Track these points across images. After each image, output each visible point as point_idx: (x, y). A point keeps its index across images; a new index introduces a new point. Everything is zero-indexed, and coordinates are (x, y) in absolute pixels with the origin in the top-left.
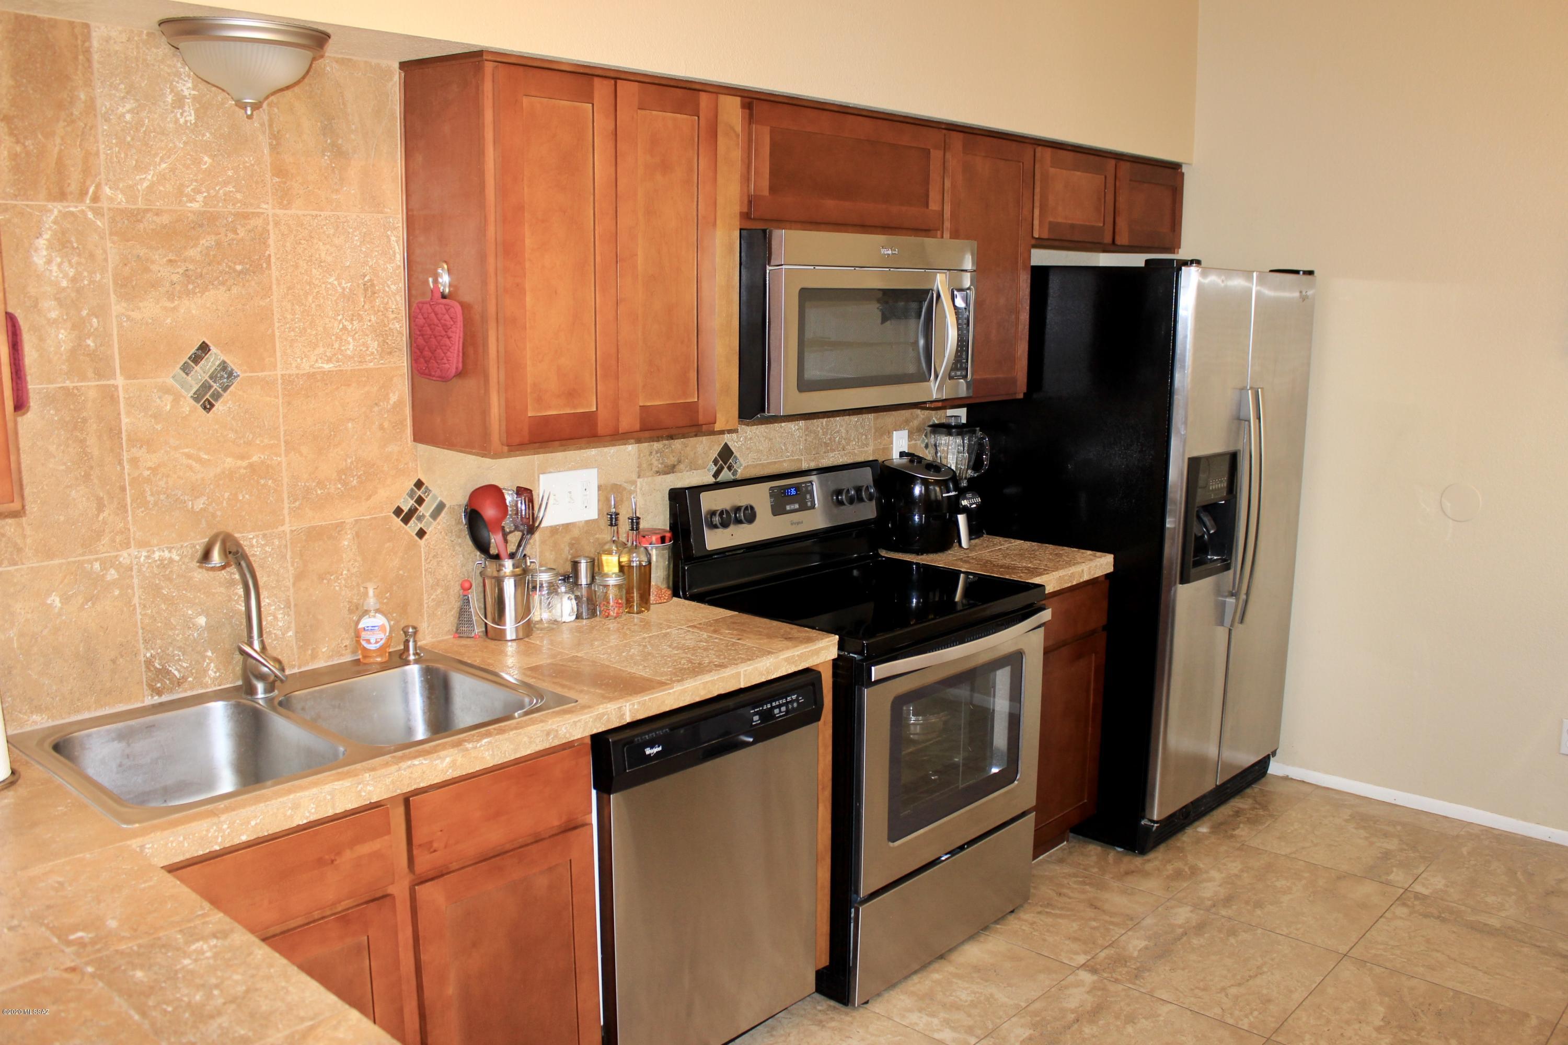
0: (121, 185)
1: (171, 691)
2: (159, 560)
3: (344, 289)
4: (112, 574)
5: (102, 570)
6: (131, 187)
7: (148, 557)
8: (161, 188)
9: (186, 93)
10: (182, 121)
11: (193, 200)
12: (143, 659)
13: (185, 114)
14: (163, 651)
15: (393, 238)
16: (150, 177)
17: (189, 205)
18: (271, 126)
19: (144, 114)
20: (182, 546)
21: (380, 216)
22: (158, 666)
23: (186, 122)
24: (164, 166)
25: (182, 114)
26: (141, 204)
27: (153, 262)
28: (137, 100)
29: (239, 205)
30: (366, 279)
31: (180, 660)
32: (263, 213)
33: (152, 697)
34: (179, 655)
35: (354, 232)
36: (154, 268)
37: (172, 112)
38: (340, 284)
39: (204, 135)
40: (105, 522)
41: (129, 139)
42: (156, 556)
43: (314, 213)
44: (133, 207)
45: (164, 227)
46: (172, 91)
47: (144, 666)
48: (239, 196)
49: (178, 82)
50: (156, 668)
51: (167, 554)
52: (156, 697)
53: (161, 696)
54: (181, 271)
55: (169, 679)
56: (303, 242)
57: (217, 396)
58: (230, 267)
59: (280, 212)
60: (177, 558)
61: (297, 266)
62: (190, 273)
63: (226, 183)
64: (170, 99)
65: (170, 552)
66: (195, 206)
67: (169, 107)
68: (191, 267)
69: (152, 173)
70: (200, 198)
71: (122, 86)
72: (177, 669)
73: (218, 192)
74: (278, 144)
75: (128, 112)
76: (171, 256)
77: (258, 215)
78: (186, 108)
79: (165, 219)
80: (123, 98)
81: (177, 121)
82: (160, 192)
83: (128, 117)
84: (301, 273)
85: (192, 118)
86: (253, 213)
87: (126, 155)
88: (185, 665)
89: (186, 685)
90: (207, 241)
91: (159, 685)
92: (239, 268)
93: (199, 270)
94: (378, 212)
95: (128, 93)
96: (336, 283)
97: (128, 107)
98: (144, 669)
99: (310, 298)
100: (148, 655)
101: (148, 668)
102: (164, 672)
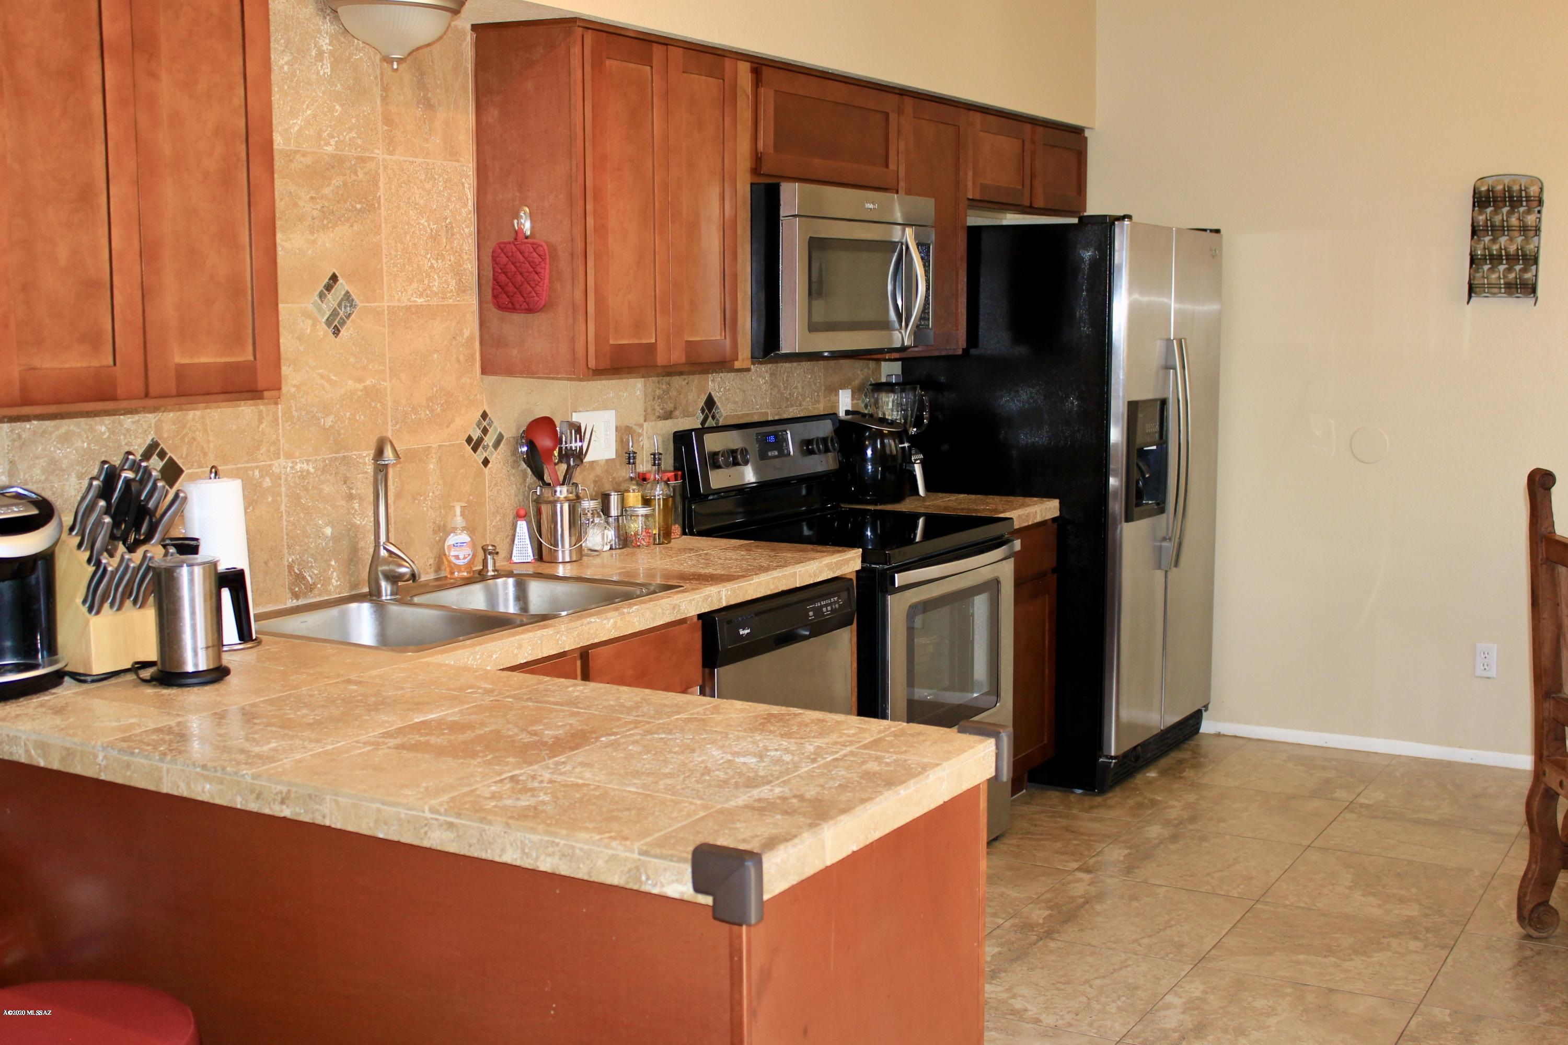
0: (280, 129)
1: (305, 595)
2: (300, 471)
3: (432, 230)
4: (267, 482)
5: (260, 477)
6: (286, 130)
7: (292, 468)
8: (307, 132)
9: (325, 48)
10: (322, 73)
11: (328, 144)
12: (286, 564)
13: (324, 67)
14: (301, 557)
15: (466, 185)
16: (299, 122)
17: (325, 148)
18: (382, 79)
19: (296, 66)
20: (316, 460)
21: (457, 164)
22: (297, 571)
23: (325, 73)
24: (309, 112)
25: (322, 67)
26: (292, 147)
27: (300, 198)
28: (292, 54)
29: (359, 150)
30: (448, 221)
31: (312, 567)
32: (376, 158)
33: (292, 600)
34: (311, 562)
35: (439, 178)
36: (301, 203)
37: (315, 64)
38: (429, 225)
39: (336, 86)
40: (263, 434)
41: (286, 87)
42: (298, 467)
43: (411, 159)
44: (288, 148)
45: (307, 167)
46: (315, 46)
47: (287, 570)
48: (359, 141)
49: (319, 38)
50: (295, 573)
51: (305, 467)
52: (295, 601)
53: (298, 600)
54: (319, 207)
55: (304, 584)
56: (403, 185)
57: (343, 323)
58: (352, 206)
59: (388, 157)
60: (312, 470)
61: (399, 208)
62: (325, 209)
63: (351, 130)
64: (314, 53)
65: (307, 464)
66: (329, 149)
67: (313, 60)
68: (326, 204)
69: (301, 118)
70: (333, 142)
71: (283, 41)
72: (310, 576)
73: (345, 137)
74: (387, 96)
75: (286, 63)
76: (313, 194)
77: (373, 159)
78: (325, 61)
79: (308, 160)
80: (284, 51)
81: (318, 73)
82: (306, 135)
83: (286, 68)
84: (402, 214)
85: (328, 71)
86: (368, 157)
87: (284, 102)
88: (316, 572)
89: (316, 591)
90: (337, 181)
91: (297, 589)
92: (359, 206)
93: (331, 207)
94: (455, 161)
95: (286, 47)
96: (426, 224)
97: (286, 59)
98: (287, 573)
99: (408, 238)
100: (290, 560)
101: (290, 572)
102: (300, 578)
